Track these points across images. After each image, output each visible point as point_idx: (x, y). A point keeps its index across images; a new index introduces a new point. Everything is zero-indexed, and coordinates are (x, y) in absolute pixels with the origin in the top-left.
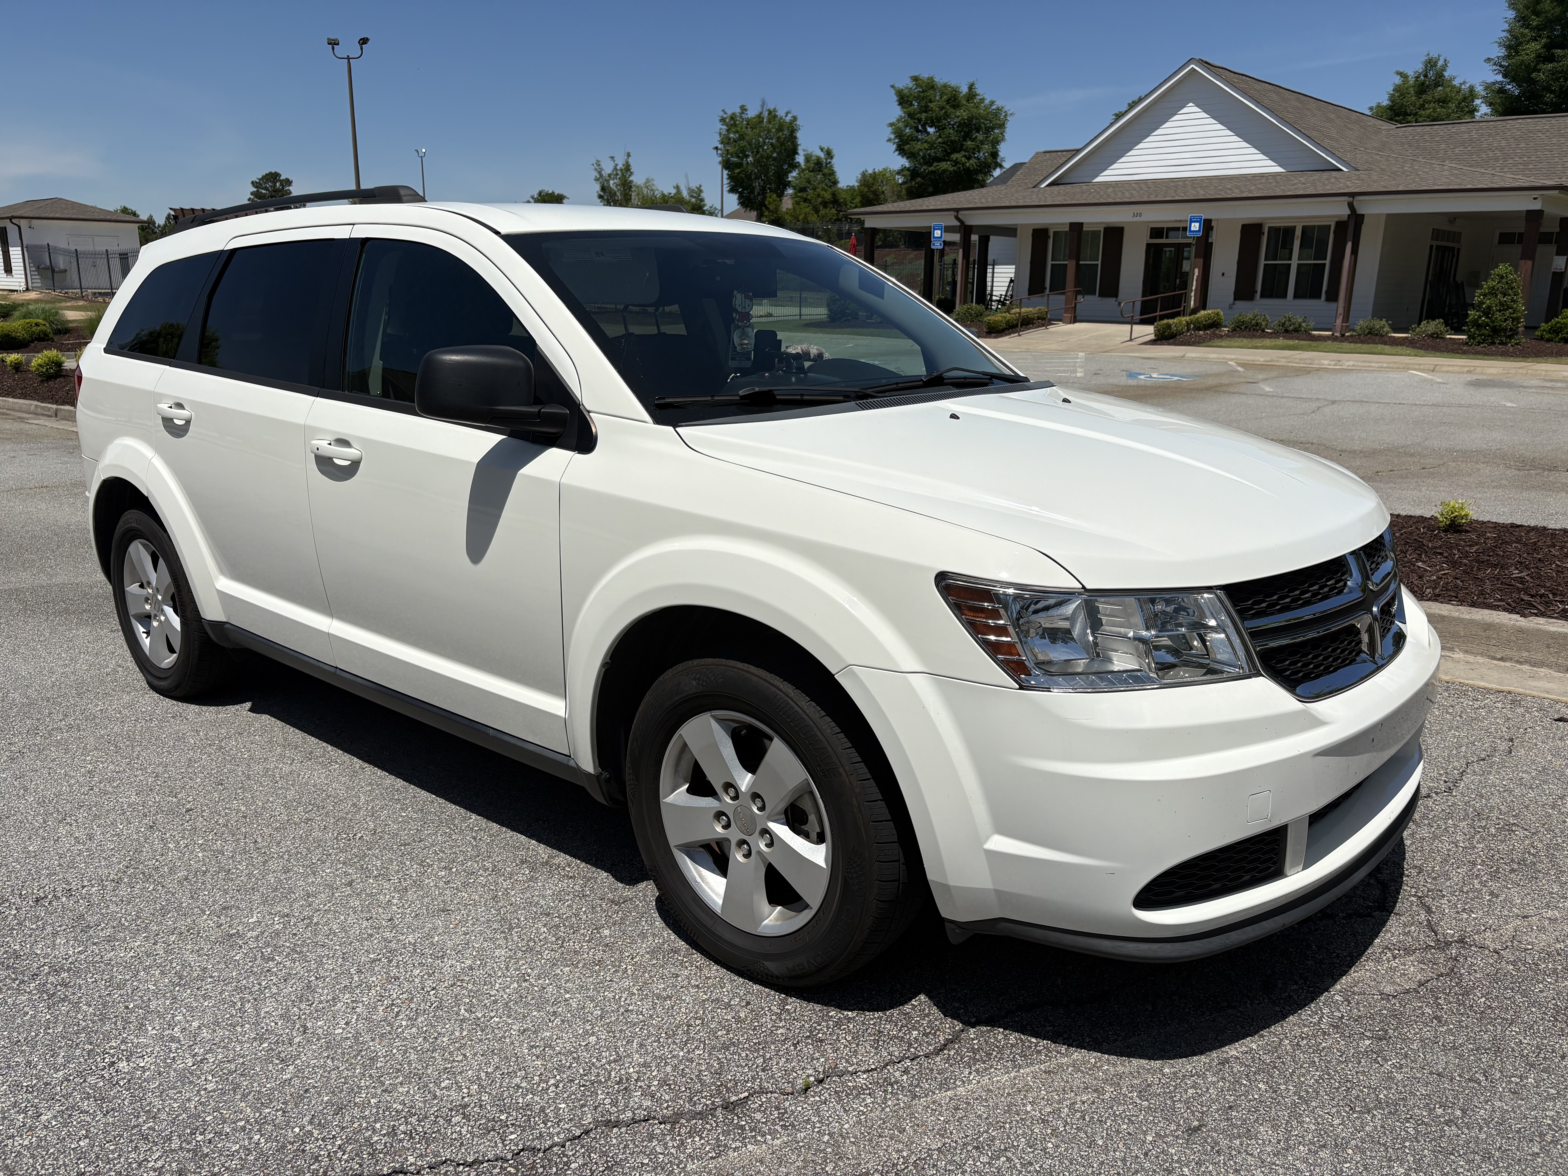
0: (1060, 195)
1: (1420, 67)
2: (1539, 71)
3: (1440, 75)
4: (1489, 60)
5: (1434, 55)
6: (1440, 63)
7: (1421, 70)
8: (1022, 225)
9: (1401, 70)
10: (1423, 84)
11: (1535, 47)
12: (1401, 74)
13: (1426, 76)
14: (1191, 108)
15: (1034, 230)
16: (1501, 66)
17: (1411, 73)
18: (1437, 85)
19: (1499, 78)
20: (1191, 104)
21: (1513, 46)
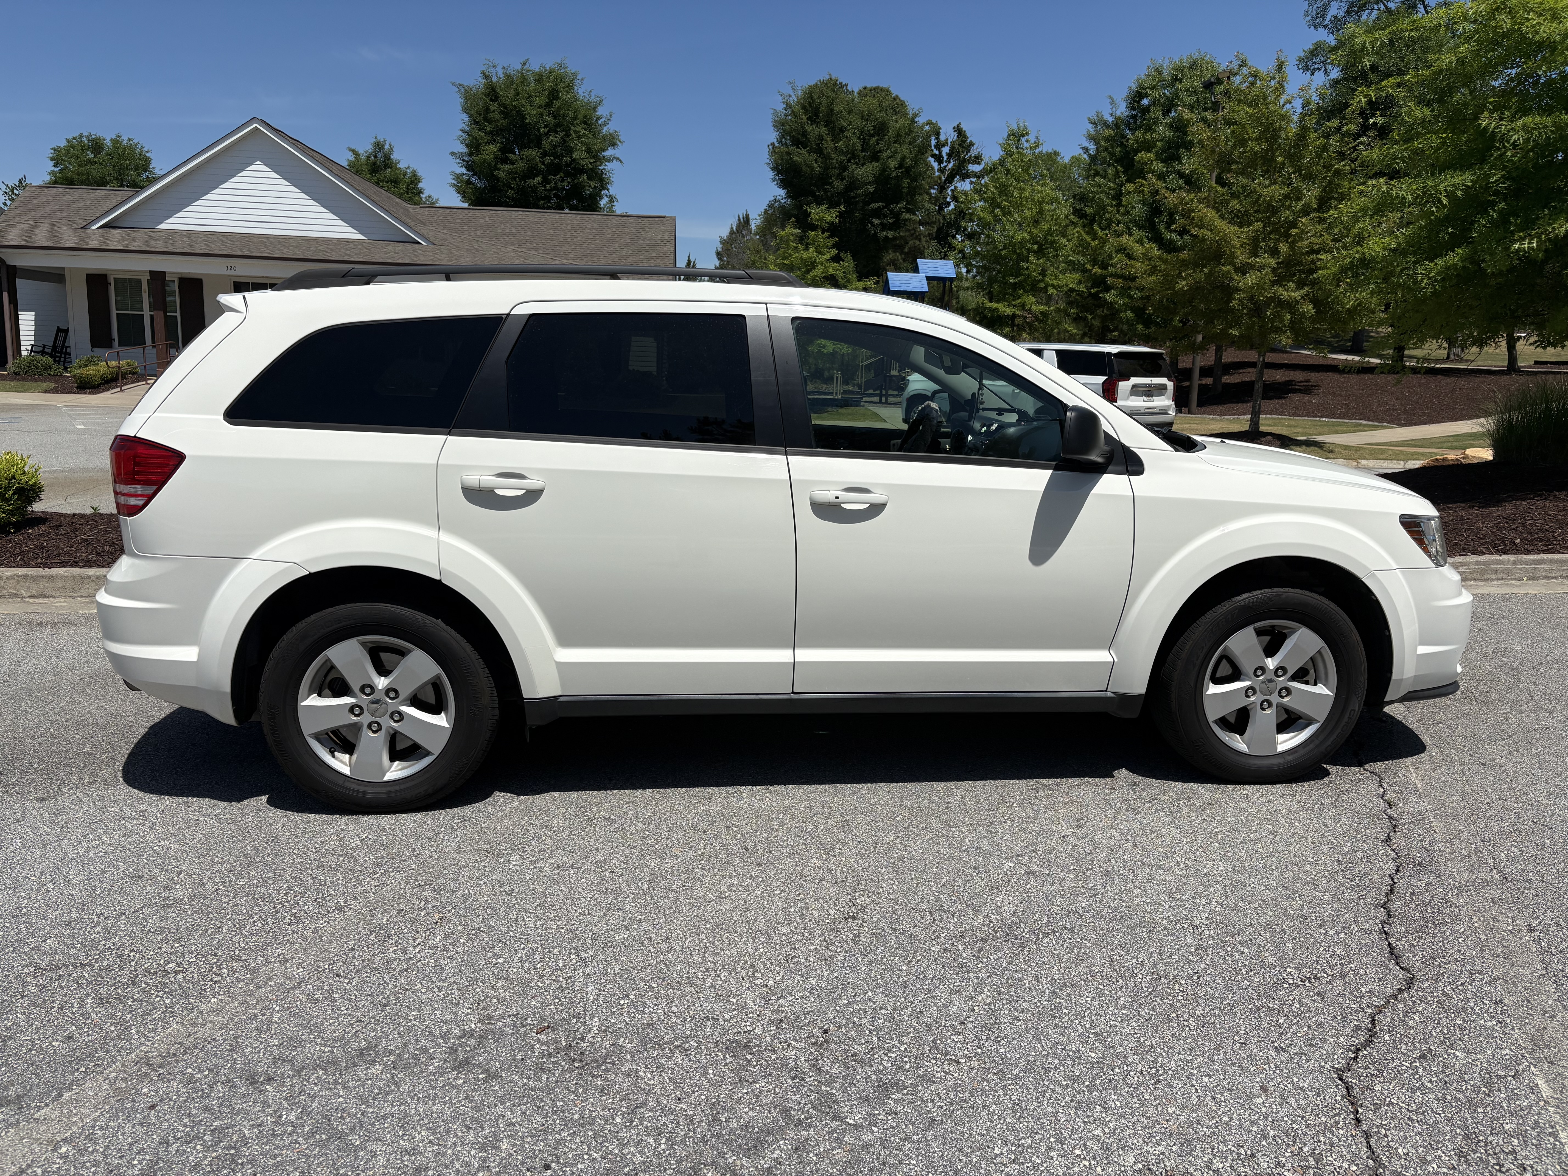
0: (115, 239)
1: (369, 148)
2: (499, 169)
3: (387, 157)
4: (453, 154)
5: (381, 138)
6: (387, 147)
7: (370, 151)
8: (70, 268)
9: (353, 148)
10: (374, 164)
11: (492, 149)
12: (353, 151)
13: (375, 157)
14: (258, 166)
15: (87, 275)
16: (464, 160)
17: (361, 151)
18: (387, 166)
19: (464, 171)
20: (258, 162)
21: (474, 146)
